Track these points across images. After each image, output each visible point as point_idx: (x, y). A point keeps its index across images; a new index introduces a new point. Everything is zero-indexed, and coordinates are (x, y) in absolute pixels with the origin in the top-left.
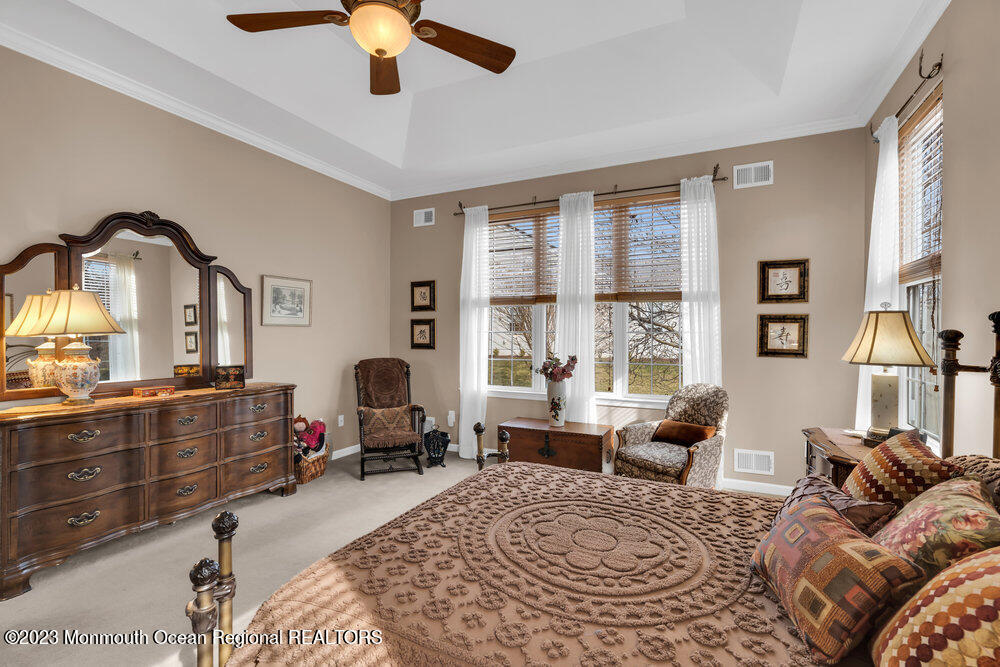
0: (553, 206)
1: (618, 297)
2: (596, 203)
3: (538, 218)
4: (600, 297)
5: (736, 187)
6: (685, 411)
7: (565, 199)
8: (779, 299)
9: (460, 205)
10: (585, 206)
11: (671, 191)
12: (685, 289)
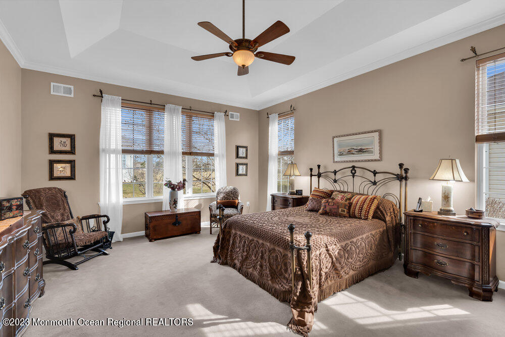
0: (162, 108)
1: (190, 154)
2: (182, 112)
3: (150, 111)
4: (184, 153)
5: (230, 119)
6: (224, 197)
7: (167, 106)
8: (241, 158)
9: (101, 91)
10: (178, 112)
11: (211, 116)
12: (216, 152)
